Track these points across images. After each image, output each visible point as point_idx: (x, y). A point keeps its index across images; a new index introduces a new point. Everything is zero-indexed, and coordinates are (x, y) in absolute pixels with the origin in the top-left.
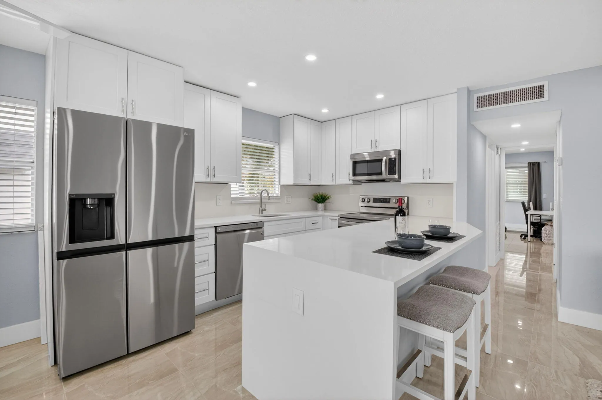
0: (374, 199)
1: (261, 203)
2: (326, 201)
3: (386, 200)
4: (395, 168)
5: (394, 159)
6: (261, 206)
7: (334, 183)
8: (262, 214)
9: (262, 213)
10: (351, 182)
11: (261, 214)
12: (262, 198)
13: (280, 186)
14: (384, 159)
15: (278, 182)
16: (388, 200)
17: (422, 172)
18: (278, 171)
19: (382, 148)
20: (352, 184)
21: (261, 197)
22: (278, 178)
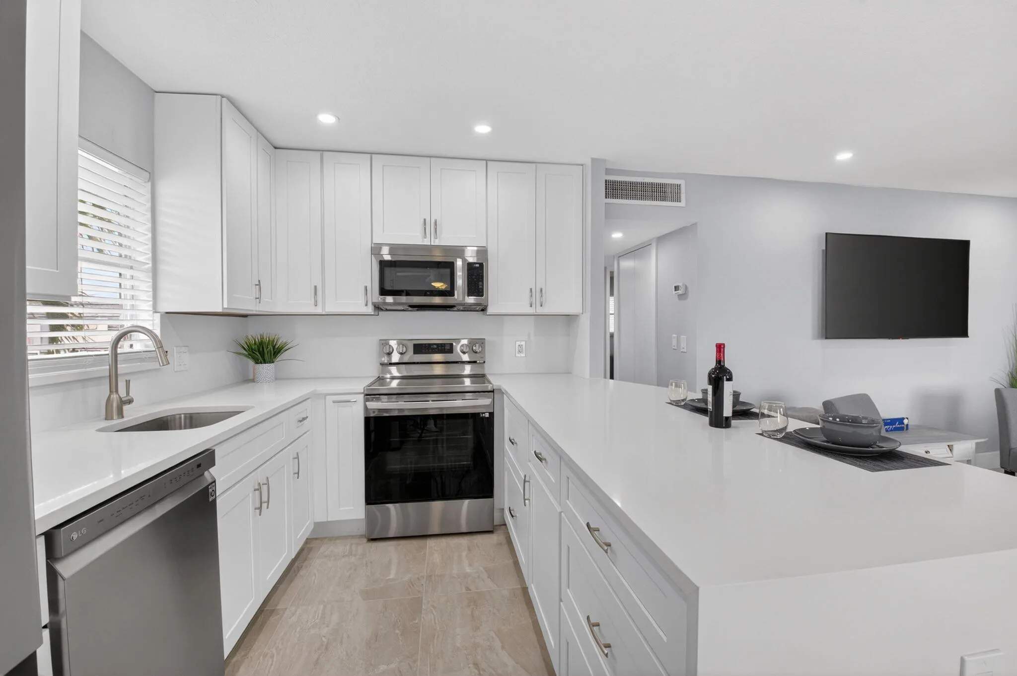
0: (415, 345)
1: (113, 377)
2: (279, 358)
3: (445, 346)
4: (480, 283)
5: (478, 265)
6: (114, 388)
7: (319, 310)
8: (123, 417)
9: (121, 414)
10: (370, 310)
11: (118, 418)
12: (119, 357)
13: (159, 315)
14: (459, 263)
15: (151, 303)
16: (448, 347)
17: (528, 294)
18: (150, 265)
19: (447, 238)
20: (373, 313)
21: (115, 355)
22: (151, 290)
